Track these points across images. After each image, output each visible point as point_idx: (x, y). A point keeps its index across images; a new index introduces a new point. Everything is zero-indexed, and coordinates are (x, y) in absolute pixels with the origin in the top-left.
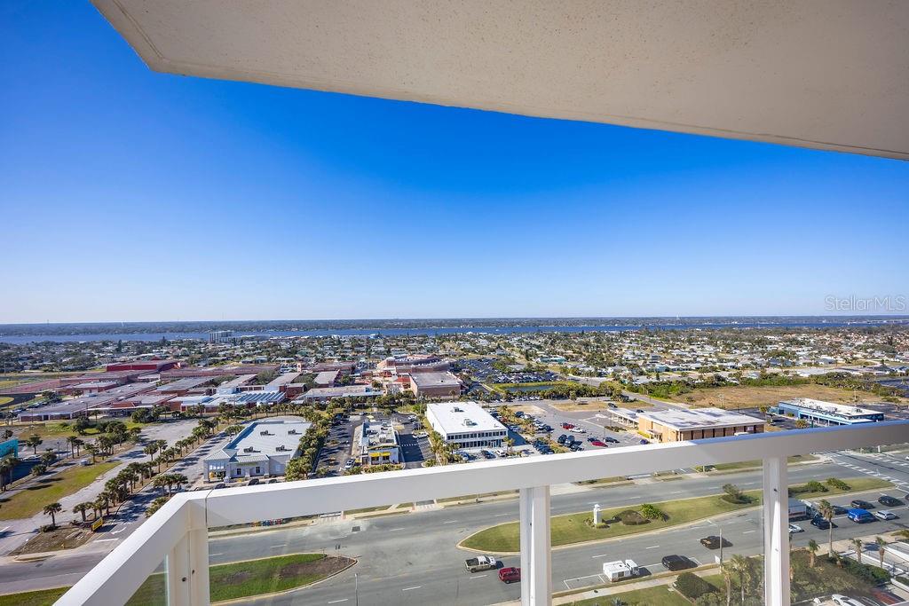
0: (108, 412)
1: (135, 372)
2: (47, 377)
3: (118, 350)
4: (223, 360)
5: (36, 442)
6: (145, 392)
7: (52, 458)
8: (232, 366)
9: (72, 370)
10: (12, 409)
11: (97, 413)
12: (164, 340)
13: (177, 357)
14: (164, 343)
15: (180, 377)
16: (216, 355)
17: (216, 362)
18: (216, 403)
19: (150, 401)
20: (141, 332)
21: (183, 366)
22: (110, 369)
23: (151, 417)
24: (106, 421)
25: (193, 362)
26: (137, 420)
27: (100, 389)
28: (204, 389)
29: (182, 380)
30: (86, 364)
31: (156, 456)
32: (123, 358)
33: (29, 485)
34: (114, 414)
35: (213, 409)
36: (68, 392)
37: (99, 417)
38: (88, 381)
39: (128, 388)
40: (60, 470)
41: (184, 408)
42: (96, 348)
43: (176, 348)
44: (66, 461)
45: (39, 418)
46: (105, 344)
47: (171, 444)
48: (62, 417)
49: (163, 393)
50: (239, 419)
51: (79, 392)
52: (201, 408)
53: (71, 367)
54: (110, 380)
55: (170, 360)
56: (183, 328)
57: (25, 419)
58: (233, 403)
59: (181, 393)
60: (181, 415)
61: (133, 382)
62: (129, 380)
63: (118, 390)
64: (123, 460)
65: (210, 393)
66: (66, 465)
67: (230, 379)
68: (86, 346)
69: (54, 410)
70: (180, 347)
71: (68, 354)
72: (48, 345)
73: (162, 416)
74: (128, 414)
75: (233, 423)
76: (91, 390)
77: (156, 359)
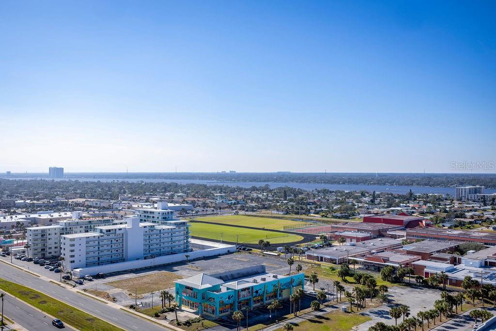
0: (364, 263)
1: (384, 226)
2: (324, 222)
3: (372, 201)
4: (470, 223)
5: (315, 280)
6: (394, 248)
7: (323, 298)
8: (479, 232)
9: (339, 218)
10: (303, 246)
11: (355, 262)
12: (411, 194)
13: (422, 213)
14: (411, 197)
15: (424, 238)
16: (462, 216)
17: (461, 225)
18: (460, 275)
19: (397, 259)
20: (392, 183)
21: (428, 225)
22: (366, 220)
23: (396, 277)
24: (361, 272)
25: (437, 221)
26: (385, 277)
27: (358, 239)
28: (448, 256)
29: (426, 242)
30: (348, 214)
31: (400, 321)
32: (376, 210)
33: (310, 317)
34: (368, 266)
35: (457, 283)
36: (336, 238)
37: (357, 266)
38: (350, 230)
39: (379, 243)
40: (329, 310)
41: (427, 274)
42: (356, 198)
43: (422, 203)
44: (332, 303)
45: (317, 258)
46: (363, 195)
47: (414, 313)
48: (332, 261)
49: (409, 253)
50: (487, 302)
51: (343, 240)
52: (444, 279)
53: (338, 214)
54: (366, 231)
55: (416, 216)
56: (429, 180)
57: (310, 257)
58: (479, 280)
59: (425, 256)
60: (425, 283)
61: (383, 236)
62: (380, 234)
63: (371, 243)
64: (373, 316)
65: (455, 261)
66: (333, 307)
67: (477, 249)
68: (350, 195)
69: (326, 253)
70: (425, 203)
71: (337, 202)
72: (326, 192)
73: (406, 279)
74: (378, 269)
75: (479, 306)
76: (351, 238)
77: (403, 214)
